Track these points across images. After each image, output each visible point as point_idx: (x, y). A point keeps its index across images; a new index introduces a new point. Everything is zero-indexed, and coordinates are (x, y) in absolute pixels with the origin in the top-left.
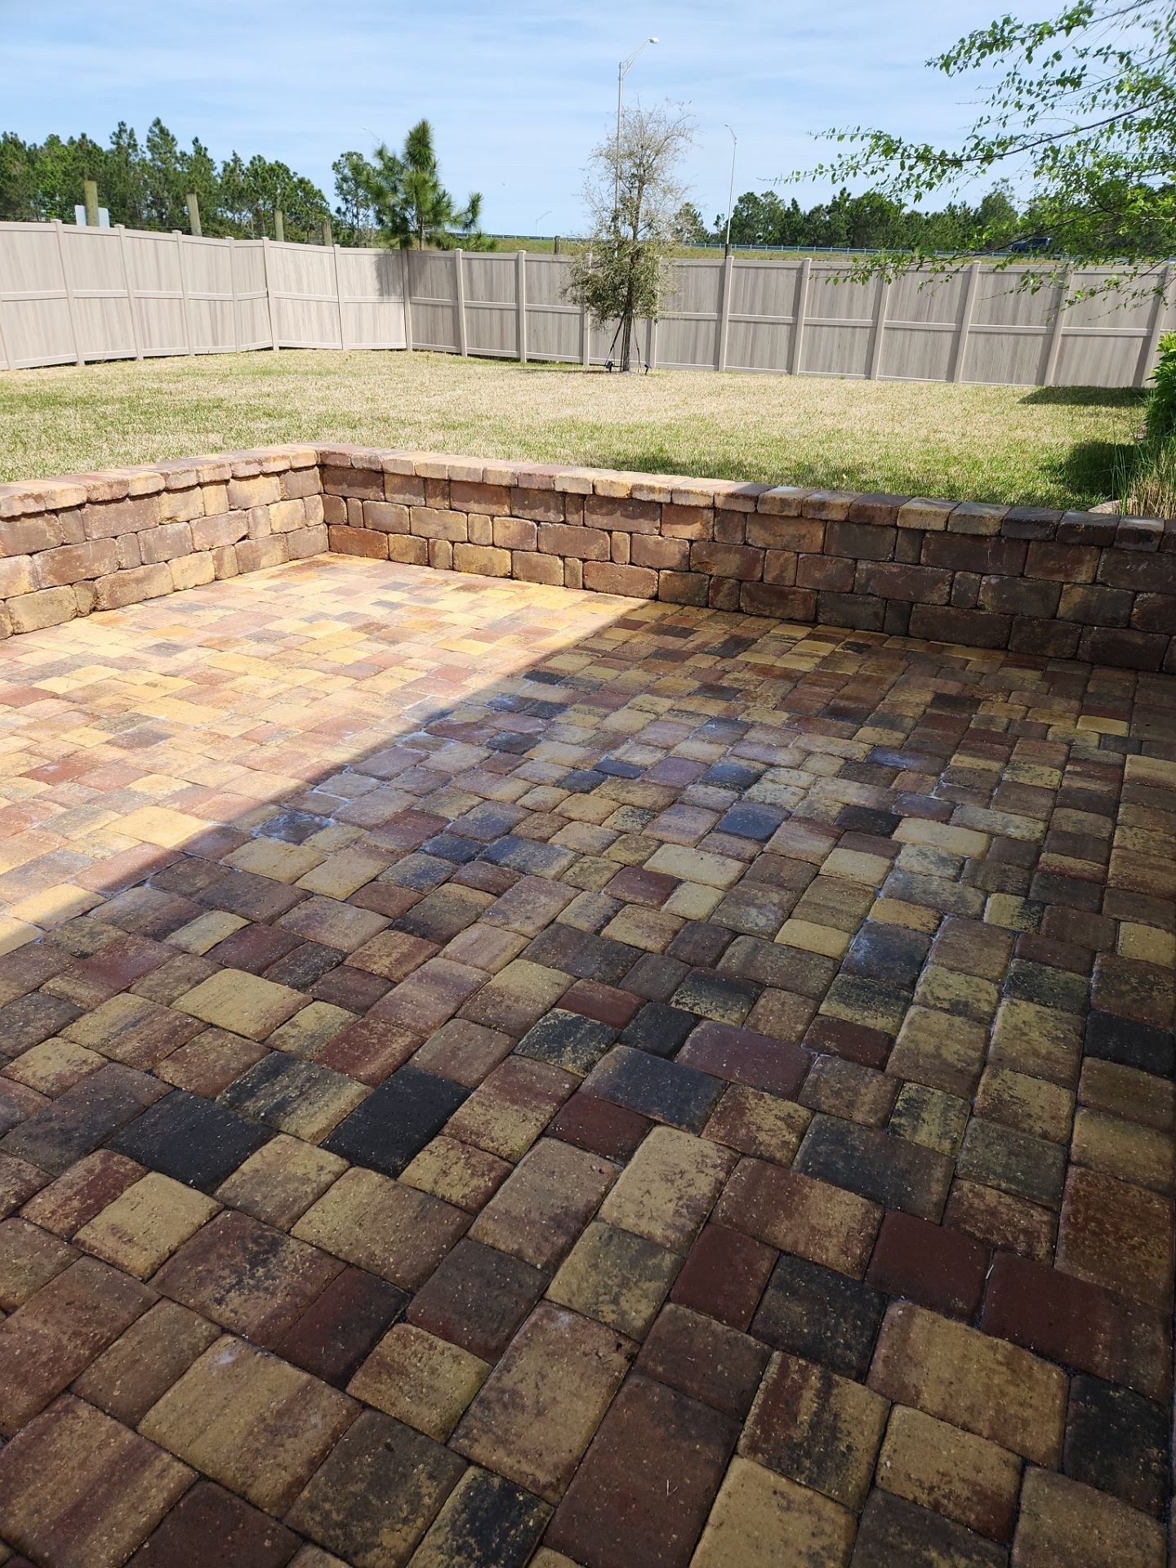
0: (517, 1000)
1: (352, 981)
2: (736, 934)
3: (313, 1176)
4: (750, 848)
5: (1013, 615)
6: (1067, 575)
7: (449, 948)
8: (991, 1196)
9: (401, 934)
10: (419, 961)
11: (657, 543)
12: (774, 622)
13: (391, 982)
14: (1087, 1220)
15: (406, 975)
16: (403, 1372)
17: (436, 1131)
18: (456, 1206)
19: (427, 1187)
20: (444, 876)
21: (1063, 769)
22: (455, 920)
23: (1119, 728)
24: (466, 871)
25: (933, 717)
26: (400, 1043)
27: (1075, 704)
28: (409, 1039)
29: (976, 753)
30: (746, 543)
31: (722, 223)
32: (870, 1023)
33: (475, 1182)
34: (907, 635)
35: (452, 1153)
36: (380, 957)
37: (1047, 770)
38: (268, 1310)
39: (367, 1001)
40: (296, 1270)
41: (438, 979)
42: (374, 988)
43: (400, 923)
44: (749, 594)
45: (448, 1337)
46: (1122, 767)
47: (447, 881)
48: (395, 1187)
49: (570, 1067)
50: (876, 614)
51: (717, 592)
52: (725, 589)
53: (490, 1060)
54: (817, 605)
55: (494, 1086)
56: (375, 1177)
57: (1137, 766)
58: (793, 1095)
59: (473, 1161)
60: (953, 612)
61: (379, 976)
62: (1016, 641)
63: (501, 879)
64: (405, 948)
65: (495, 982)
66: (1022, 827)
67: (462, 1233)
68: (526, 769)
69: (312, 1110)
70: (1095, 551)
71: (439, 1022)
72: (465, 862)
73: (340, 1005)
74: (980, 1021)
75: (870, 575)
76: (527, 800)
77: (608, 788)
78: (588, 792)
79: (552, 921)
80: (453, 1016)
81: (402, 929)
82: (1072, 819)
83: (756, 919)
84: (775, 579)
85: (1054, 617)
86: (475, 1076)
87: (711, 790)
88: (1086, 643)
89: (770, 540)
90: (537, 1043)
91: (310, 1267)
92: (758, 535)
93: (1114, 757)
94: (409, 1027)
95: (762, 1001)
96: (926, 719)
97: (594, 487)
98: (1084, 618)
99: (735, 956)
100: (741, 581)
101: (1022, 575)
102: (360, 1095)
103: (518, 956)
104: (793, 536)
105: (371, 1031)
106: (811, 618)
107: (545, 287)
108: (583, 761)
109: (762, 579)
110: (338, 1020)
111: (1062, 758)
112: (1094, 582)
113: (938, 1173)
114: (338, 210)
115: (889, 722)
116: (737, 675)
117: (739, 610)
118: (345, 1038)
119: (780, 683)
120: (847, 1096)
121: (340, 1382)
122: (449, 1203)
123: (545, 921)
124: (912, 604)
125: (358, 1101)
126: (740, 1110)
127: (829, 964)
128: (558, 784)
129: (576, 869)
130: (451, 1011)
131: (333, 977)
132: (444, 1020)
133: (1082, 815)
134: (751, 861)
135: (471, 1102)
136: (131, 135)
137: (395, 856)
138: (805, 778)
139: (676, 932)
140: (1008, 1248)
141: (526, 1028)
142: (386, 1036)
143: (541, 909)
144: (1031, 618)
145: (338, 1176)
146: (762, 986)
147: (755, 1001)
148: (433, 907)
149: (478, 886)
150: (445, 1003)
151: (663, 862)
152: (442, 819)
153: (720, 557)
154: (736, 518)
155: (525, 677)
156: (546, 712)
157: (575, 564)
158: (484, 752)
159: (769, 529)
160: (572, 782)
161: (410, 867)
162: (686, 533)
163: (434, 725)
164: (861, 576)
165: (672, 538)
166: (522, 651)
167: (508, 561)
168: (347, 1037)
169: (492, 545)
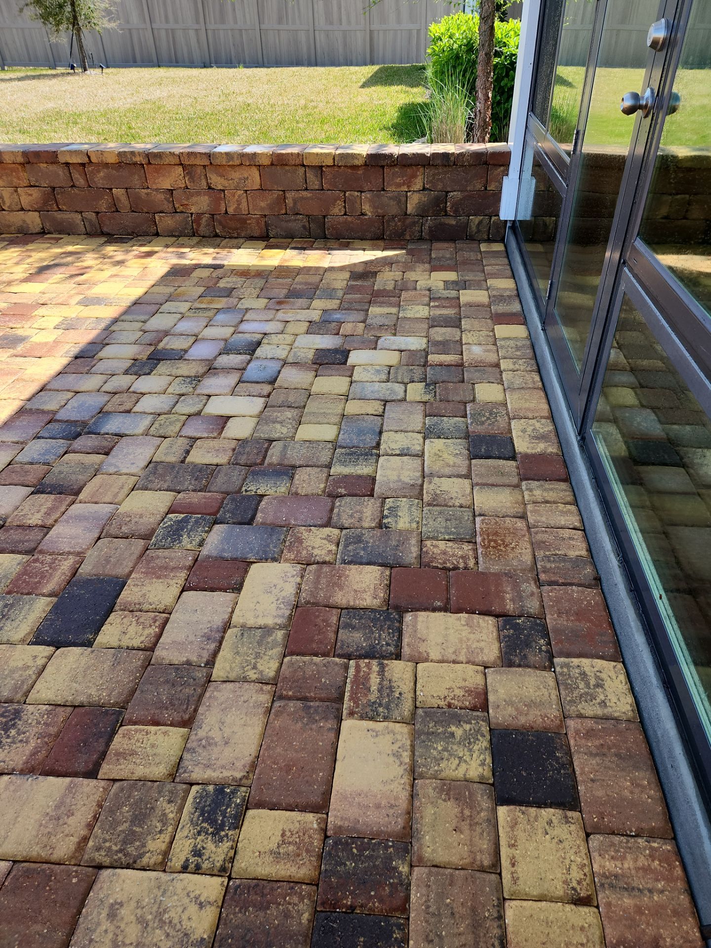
0: (141, 516)
1: (15, 535)
2: (271, 441)
3: (30, 663)
4: (267, 389)
5: (383, 216)
6: (408, 187)
7: (81, 496)
8: (442, 545)
9: (43, 495)
10: (63, 509)
11: (147, 194)
12: (242, 240)
13: (46, 528)
14: (490, 541)
15: (56, 521)
16: (133, 753)
17: (111, 610)
18: (139, 649)
19: (115, 644)
20: (62, 451)
21: (428, 305)
22: (80, 477)
23: (452, 276)
24: (78, 444)
25: (353, 287)
26: (66, 566)
27: (427, 266)
28: (72, 561)
29: (382, 304)
30: (210, 188)
32: (360, 472)
33: (147, 632)
34: (325, 237)
35: (125, 620)
36: (33, 514)
37: (421, 307)
38: (27, 753)
39: (33, 545)
40: (38, 723)
41: (80, 518)
42: (35, 535)
43: (40, 489)
44: (220, 223)
45: (156, 723)
46: (458, 298)
47: (66, 453)
48: (92, 652)
49: (189, 546)
50: (304, 227)
51: (199, 225)
52: (204, 221)
53: (135, 557)
54: (266, 225)
55: (142, 572)
56: (77, 650)
57: (467, 296)
58: (328, 524)
59: (141, 620)
60: (349, 219)
61: (36, 526)
62: (388, 233)
63: (105, 443)
64: (49, 505)
65: (123, 509)
66: (416, 343)
67: (147, 663)
68: (101, 366)
69: (15, 624)
70: (421, 169)
71: (90, 544)
72: (75, 438)
73: (13, 552)
74: (417, 455)
75: (295, 202)
76: (108, 387)
77: (162, 367)
78: (149, 374)
79: (150, 462)
80: (99, 538)
81: (42, 493)
82: (440, 333)
83: (279, 431)
84: (235, 210)
85: (406, 214)
86: (127, 570)
87: (232, 357)
88: (426, 228)
89: (226, 183)
90: (162, 539)
91: (48, 717)
92: (217, 181)
93: (453, 293)
94: (69, 553)
95: (297, 477)
96: (349, 289)
97: (89, 157)
98: (423, 213)
99: (274, 455)
100: (213, 215)
101: (383, 190)
102: (48, 605)
103: (133, 490)
104: (240, 179)
105: (42, 563)
106: (265, 235)
108: (139, 354)
109: (226, 212)
110: (15, 563)
111: (427, 299)
112: (424, 189)
113: (413, 541)
115: (330, 294)
116: (227, 279)
117: (217, 236)
118: (25, 572)
119: (256, 280)
120: (357, 515)
121: (92, 774)
122: (134, 649)
123: (146, 463)
124: (324, 217)
125: (49, 608)
126: (300, 541)
127: (330, 445)
128: (126, 372)
129: (156, 425)
130: (97, 535)
132: (93, 542)
133: (444, 330)
134: (268, 396)
135: (129, 586)
137: (21, 445)
138: (289, 339)
139: (234, 450)
140: (456, 568)
141: (153, 531)
142: (54, 563)
143: (140, 456)
144: (394, 217)
145: (50, 658)
146: (294, 467)
147: (292, 478)
148: (60, 472)
149: (90, 451)
150: (90, 531)
151: (216, 407)
152: (48, 412)
153: (194, 199)
154: (199, 170)
155: (79, 303)
156: (103, 325)
157: (91, 216)
158: (65, 361)
159: (222, 176)
160: (135, 369)
161: (35, 450)
162: (167, 184)
163: (20, 348)
164: (289, 202)
165: (157, 190)
166: (70, 285)
167: (38, 220)
168: (25, 571)
169: (22, 209)
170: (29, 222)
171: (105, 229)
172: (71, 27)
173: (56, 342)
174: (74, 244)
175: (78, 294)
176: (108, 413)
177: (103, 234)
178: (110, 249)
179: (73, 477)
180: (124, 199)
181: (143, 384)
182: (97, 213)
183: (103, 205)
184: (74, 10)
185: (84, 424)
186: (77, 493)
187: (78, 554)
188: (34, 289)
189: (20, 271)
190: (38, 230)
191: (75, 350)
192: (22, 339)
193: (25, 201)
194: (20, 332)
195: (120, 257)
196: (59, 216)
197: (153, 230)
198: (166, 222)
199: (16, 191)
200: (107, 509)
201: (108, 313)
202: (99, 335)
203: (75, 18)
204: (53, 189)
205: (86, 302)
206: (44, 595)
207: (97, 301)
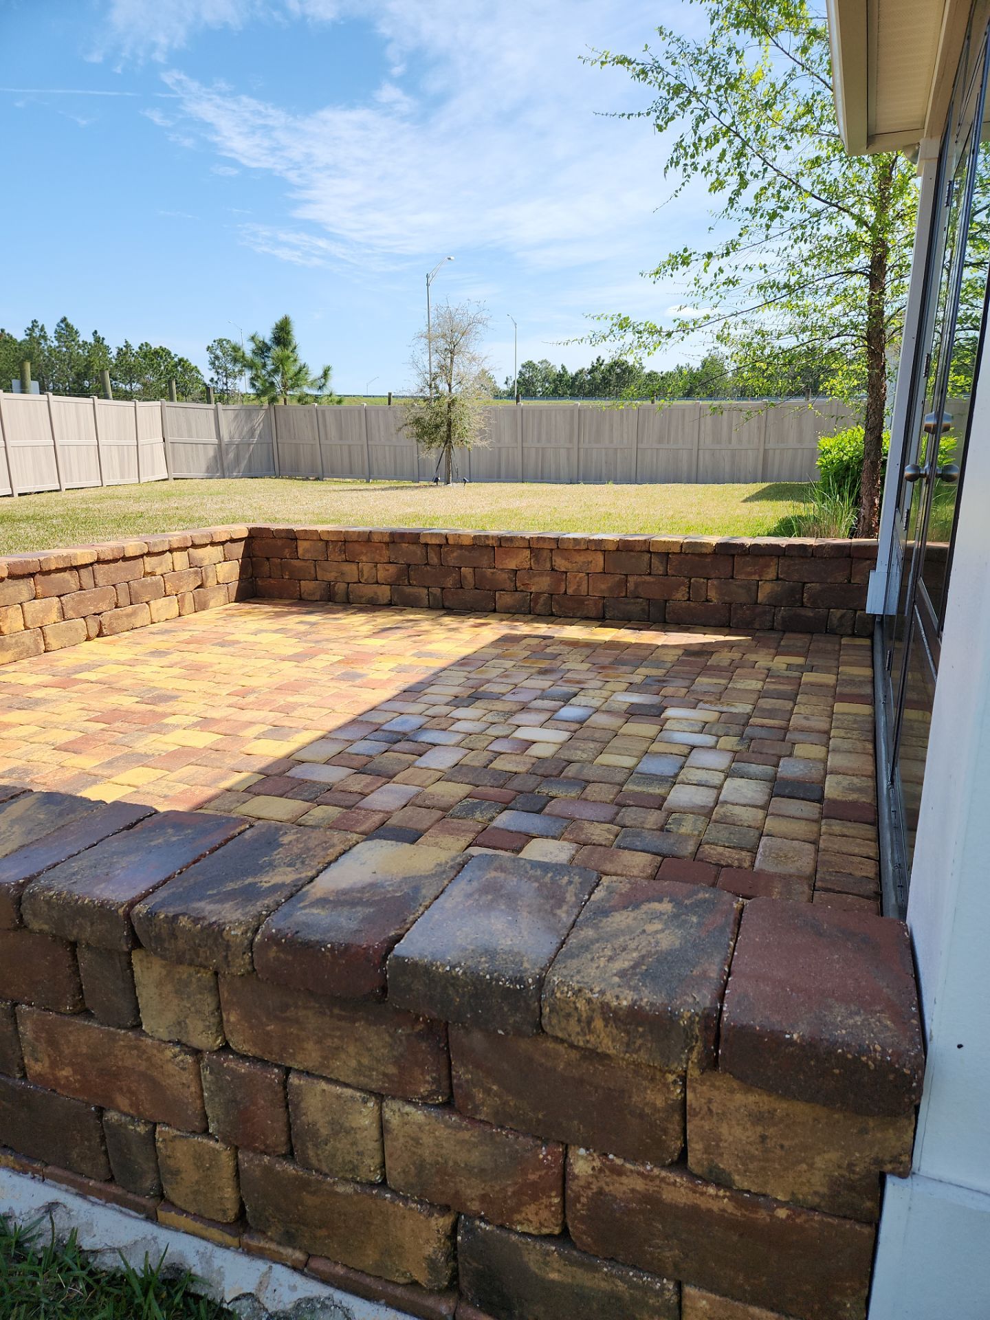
0: (443, 796)
1: (339, 796)
2: (570, 762)
4: (577, 726)
5: (730, 604)
6: (761, 577)
7: (394, 779)
8: (720, 849)
9: (364, 775)
10: (379, 785)
11: (493, 573)
12: (576, 620)
13: (364, 795)
14: (770, 853)
15: (372, 792)
20: (384, 749)
21: (764, 681)
22: (396, 768)
23: (800, 661)
24: (397, 746)
25: (683, 661)
26: (377, 818)
27: (773, 651)
28: (382, 816)
29: (711, 676)
30: (553, 569)
31: (510, 382)
32: (651, 791)
34: (665, 622)
36: (354, 785)
37: (755, 682)
39: (352, 803)
41: (392, 792)
42: (352, 799)
43: (361, 771)
44: (558, 603)
46: (800, 678)
47: (387, 751)
49: (480, 819)
50: (643, 610)
51: (536, 603)
52: (542, 600)
53: (433, 820)
54: (604, 606)
55: (438, 830)
57: (809, 677)
58: (611, 822)
60: (692, 604)
61: (356, 792)
62: (735, 621)
63: (420, 749)
64: (368, 781)
65: (427, 790)
66: (740, 708)
68: (425, 699)
70: (776, 560)
71: (398, 808)
72: (395, 743)
73: (336, 806)
74: (715, 787)
75: (637, 585)
76: (431, 712)
77: (479, 704)
78: (467, 707)
79: (456, 764)
80: (405, 806)
81: (364, 773)
82: (766, 703)
83: (578, 755)
84: (574, 591)
85: (756, 603)
86: (425, 827)
87: (546, 702)
88: (778, 618)
89: (569, 566)
90: (458, 813)
92: (561, 563)
93: (795, 674)
94: (380, 811)
95: (588, 788)
96: (679, 662)
97: (447, 539)
98: (774, 603)
99: (571, 771)
100: (551, 595)
101: (732, 578)
103: (439, 780)
104: (584, 562)
105: (357, 814)
106: (601, 616)
107: (382, 428)
108: (461, 693)
109: (565, 593)
110: (337, 812)
111: (764, 676)
112: (779, 579)
113: (692, 843)
114: (212, 380)
115: (658, 664)
116: (555, 647)
117: (552, 615)
118: (344, 818)
119: (584, 650)
120: (640, 820)
123: (453, 764)
124: (666, 601)
126: (582, 829)
127: (627, 771)
128: (447, 704)
129: (467, 740)
130: (404, 803)
131: (328, 795)
132: (401, 807)
133: (775, 701)
134: (575, 732)
135: (425, 836)
136: (42, 329)
137: (352, 742)
138: (605, 693)
139: (533, 764)
140: (728, 866)
141: (452, 806)
142: (368, 815)
143: (448, 759)
144: (742, 605)
146: (588, 782)
147: (585, 788)
148: (380, 763)
149: (406, 752)
150: (400, 801)
151: (522, 734)
152: (375, 724)
153: (536, 579)
154: (545, 554)
155: (413, 655)
156: (432, 672)
157: (437, 591)
158: (395, 692)
159: (567, 559)
160: (455, 702)
161: (362, 747)
162: (512, 565)
163: (358, 682)
164: (631, 586)
165: (502, 570)
166: (408, 642)
167: (388, 593)
168: (344, 816)
169: (377, 583)
170: (380, 593)
171: (447, 604)
172: (443, 445)
173: (389, 680)
174: (416, 614)
175: (413, 649)
176: (426, 729)
177: (443, 608)
178: (447, 620)
179: (390, 767)
180: (470, 578)
181: (460, 713)
182: (443, 589)
183: (449, 582)
184: (449, 430)
185: (405, 734)
186: (391, 777)
187: (387, 812)
188: (376, 642)
189: (366, 629)
190: (386, 601)
191: (405, 686)
192: (361, 676)
193: (381, 575)
194: (360, 671)
195: (455, 625)
196: (408, 590)
197: (491, 606)
198: (505, 599)
199: (376, 566)
200: (415, 789)
201: (438, 664)
202: (427, 678)
203: (449, 436)
204: (409, 565)
205: (419, 655)
206: (356, 833)
207: (430, 655)
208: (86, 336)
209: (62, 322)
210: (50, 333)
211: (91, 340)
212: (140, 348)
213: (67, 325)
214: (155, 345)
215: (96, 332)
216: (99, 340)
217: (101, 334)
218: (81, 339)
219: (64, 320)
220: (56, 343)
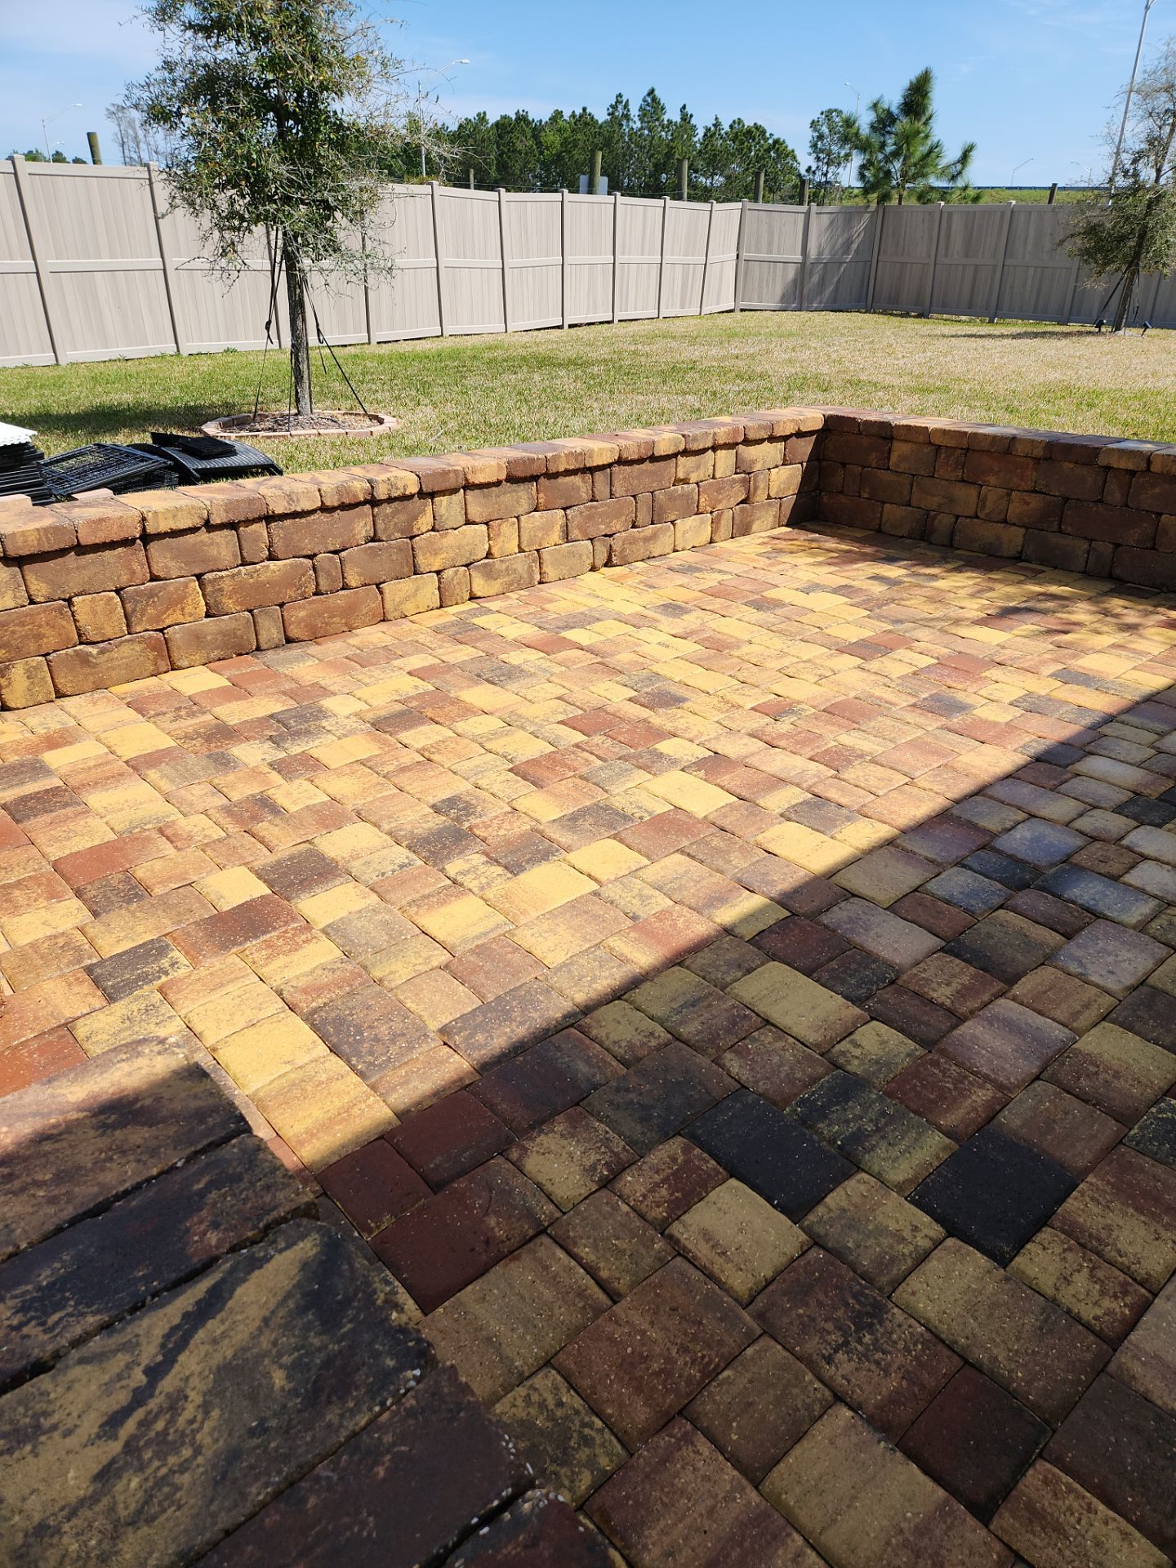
7: (1017, 990)
9: (957, 961)
10: (985, 997)
13: (956, 1018)
15: (972, 1012)
20: (996, 901)
22: (1019, 957)
24: (1024, 899)
26: (982, 1096)
28: (990, 1094)
36: (937, 982)
39: (932, 1034)
41: (1010, 1026)
43: (954, 948)
47: (1001, 907)
63: (1068, 917)
64: (962, 979)
68: (1076, 786)
71: (1023, 1081)
72: (1021, 889)
73: (904, 1031)
76: (1084, 824)
80: (1036, 1078)
81: (957, 956)
94: (986, 1078)
102: (944, 1148)
105: (943, 1072)
108: (1147, 786)
114: (809, 169)
118: (915, 1073)
125: (943, 1156)
128: (1121, 810)
130: (1035, 1071)
131: (890, 995)
132: (1028, 1080)
136: (626, 106)
137: (936, 866)
142: (962, 1083)
148: (989, 934)
149: (1042, 921)
150: (1026, 1058)
152: (984, 830)
155: (1054, 675)
156: (1086, 719)
158: (1021, 760)
163: (957, 720)
166: (1048, 644)
169: (1006, 521)
173: (1012, 729)
174: (1060, 583)
175: (1057, 661)
176: (1077, 866)
179: (1009, 952)
181: (1146, 839)
185: (1037, 870)
186: (1012, 980)
187: (1000, 1087)
188: (993, 637)
189: (977, 606)
190: (1014, 552)
191: (1038, 747)
192: (962, 708)
193: (1015, 509)
194: (963, 696)
199: (1009, 495)
200: (1057, 1033)
201: (1099, 703)
202: (1080, 735)
206: (941, 1131)
207: (1082, 678)
208: (672, 115)
209: (649, 94)
210: (634, 111)
211: (676, 118)
212: (731, 127)
213: (654, 99)
214: (748, 123)
215: (684, 107)
216: (686, 118)
217: (689, 110)
218: (666, 118)
219: (652, 92)
220: (639, 124)
